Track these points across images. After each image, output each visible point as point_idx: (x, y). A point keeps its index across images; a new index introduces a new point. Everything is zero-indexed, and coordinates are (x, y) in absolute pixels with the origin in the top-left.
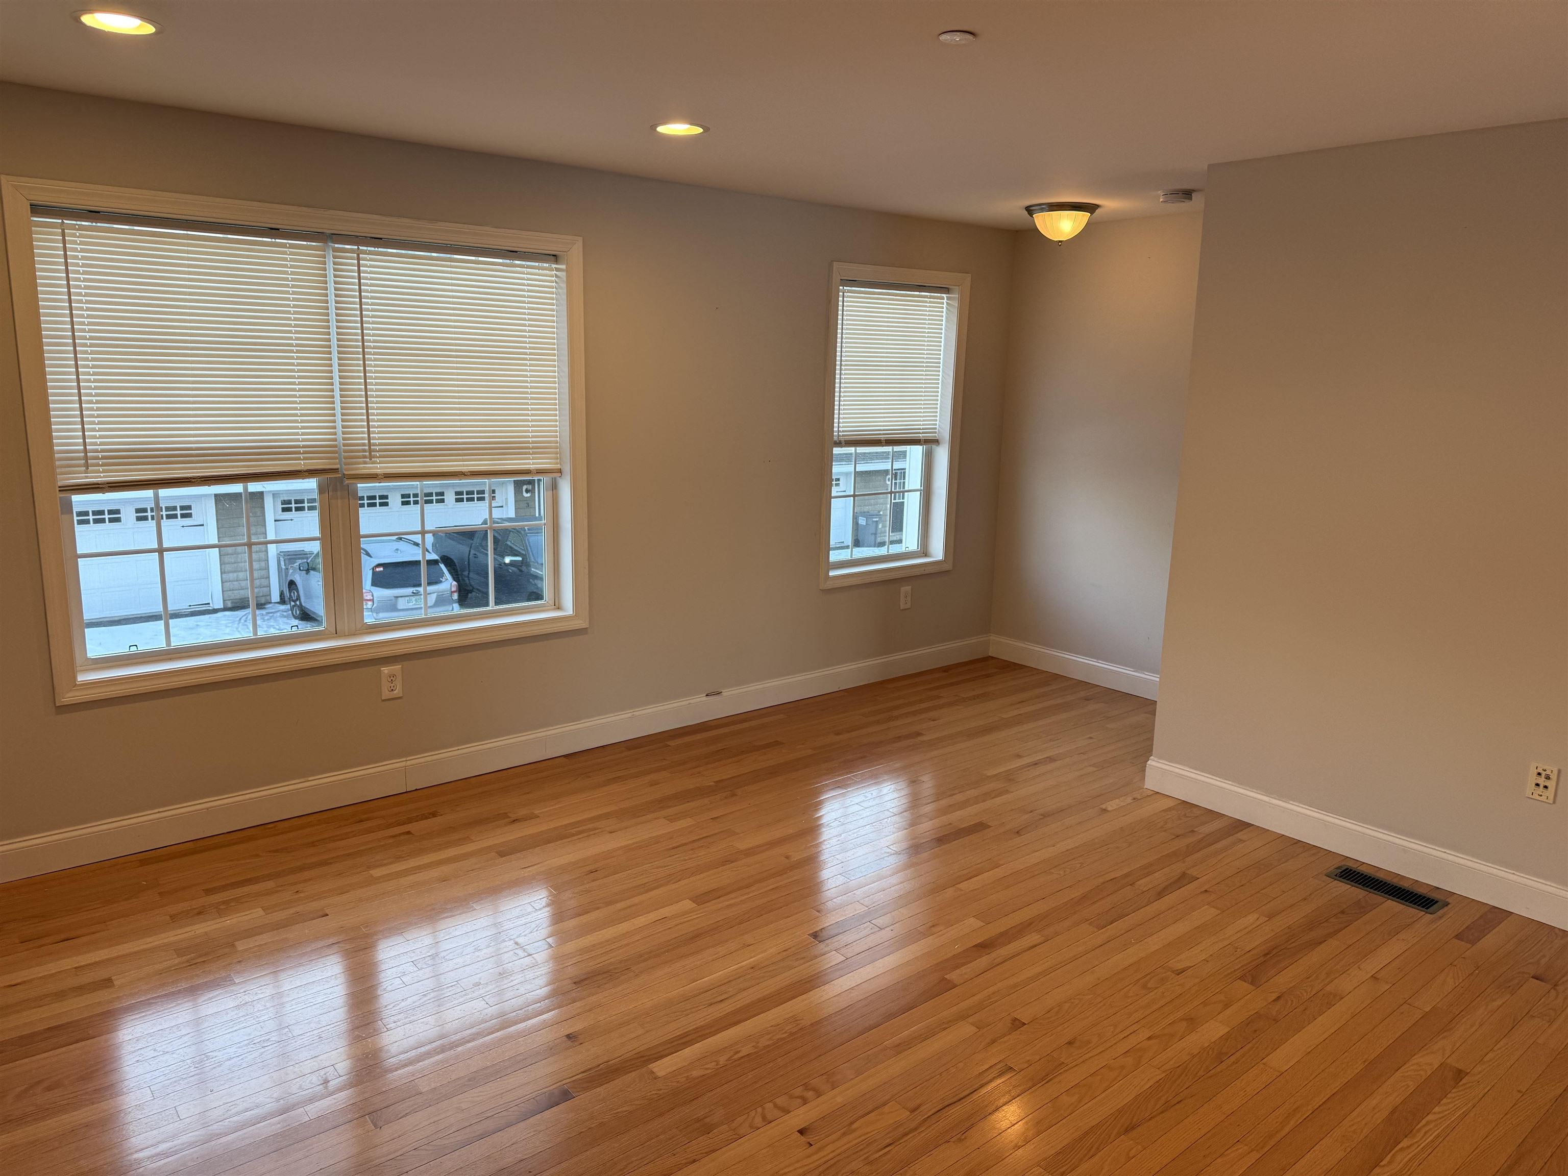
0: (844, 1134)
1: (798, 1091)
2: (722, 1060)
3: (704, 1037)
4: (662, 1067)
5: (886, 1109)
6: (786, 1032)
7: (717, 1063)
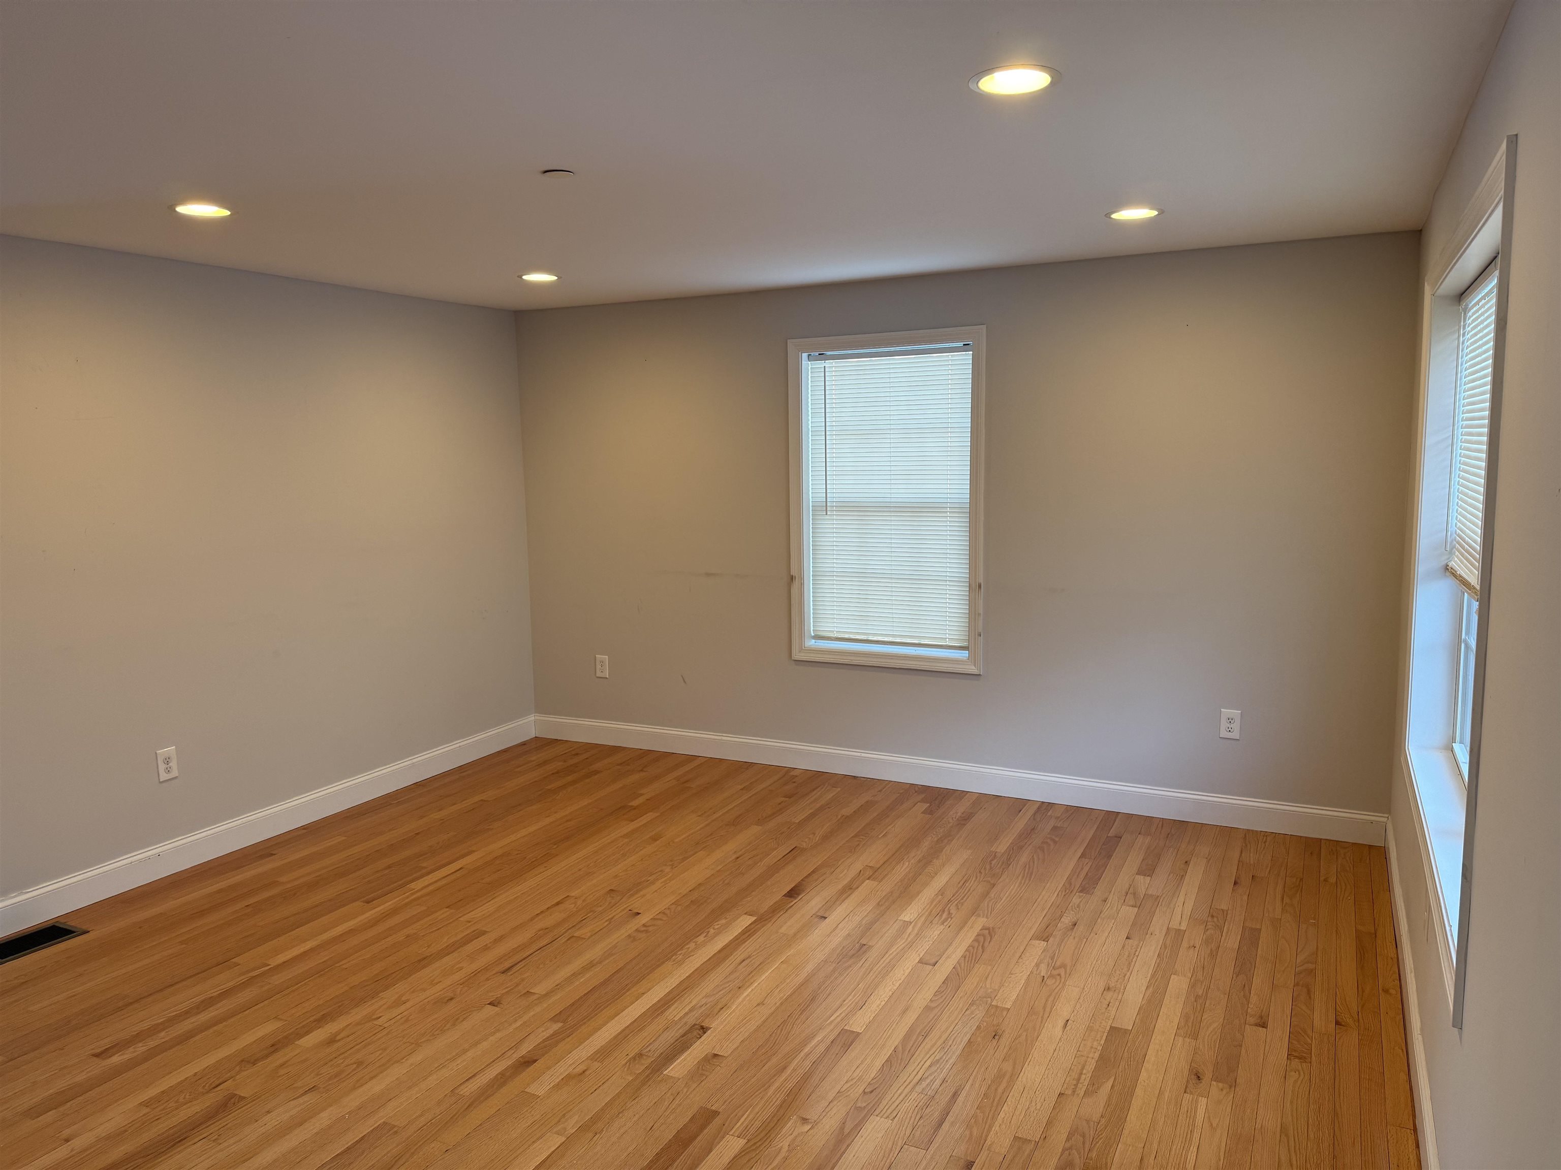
0: (612, 918)
1: (651, 929)
2: (712, 931)
3: (736, 938)
4: (747, 921)
5: (589, 934)
6: (680, 954)
7: (714, 929)
